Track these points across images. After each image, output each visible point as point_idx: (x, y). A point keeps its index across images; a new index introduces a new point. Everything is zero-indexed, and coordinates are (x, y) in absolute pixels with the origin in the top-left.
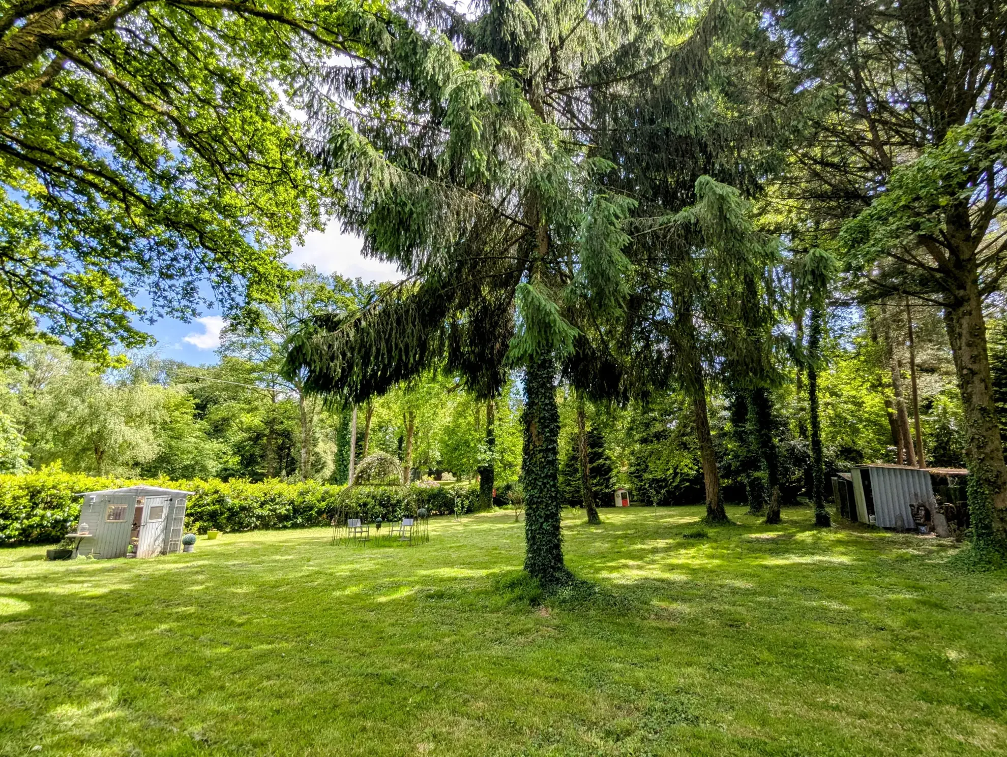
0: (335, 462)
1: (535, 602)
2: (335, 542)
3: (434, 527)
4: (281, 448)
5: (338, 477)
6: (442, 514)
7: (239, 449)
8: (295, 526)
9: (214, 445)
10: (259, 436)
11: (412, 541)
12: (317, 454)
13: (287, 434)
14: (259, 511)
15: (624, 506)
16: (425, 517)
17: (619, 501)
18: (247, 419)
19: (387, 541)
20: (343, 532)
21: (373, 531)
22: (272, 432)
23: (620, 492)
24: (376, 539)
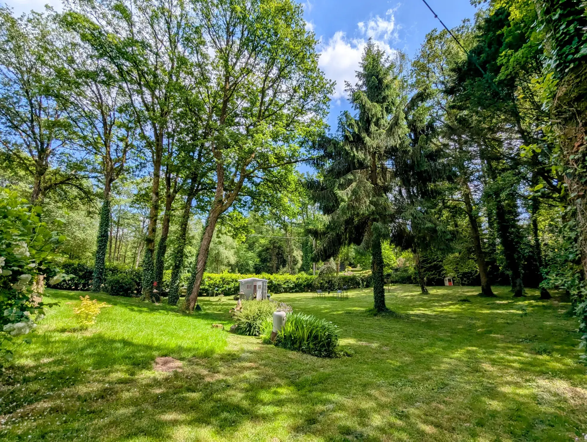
0: (302, 260)
1: (375, 315)
2: (313, 298)
3: (351, 294)
4: (278, 254)
5: (305, 268)
6: (355, 288)
7: (259, 255)
8: (296, 292)
9: (250, 254)
10: (268, 249)
11: (342, 299)
12: (294, 257)
13: (279, 248)
14: (284, 286)
15: (450, 285)
16: (347, 289)
17: (447, 283)
18: (262, 241)
19: (333, 298)
20: (315, 295)
21: (327, 295)
22: (274, 247)
23: (447, 279)
24: (329, 297)
